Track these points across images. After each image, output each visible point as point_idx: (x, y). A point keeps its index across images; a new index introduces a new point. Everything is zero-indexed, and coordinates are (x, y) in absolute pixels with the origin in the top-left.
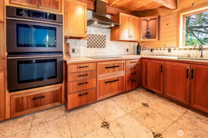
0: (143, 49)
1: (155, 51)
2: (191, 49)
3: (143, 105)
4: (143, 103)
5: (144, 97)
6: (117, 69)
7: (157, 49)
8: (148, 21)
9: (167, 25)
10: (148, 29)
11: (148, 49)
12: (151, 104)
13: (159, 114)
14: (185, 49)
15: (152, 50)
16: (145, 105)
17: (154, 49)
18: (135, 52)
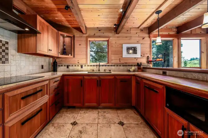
0: (59, 66)
1: (70, 68)
2: (94, 66)
3: (73, 125)
4: (71, 123)
5: (69, 115)
6: (39, 94)
7: (72, 66)
8: (64, 37)
9: (80, 45)
10: (65, 45)
11: (65, 66)
12: (78, 120)
13: (87, 124)
14: (91, 66)
15: (68, 67)
16: (74, 124)
17: (70, 66)
18: (49, 69)
